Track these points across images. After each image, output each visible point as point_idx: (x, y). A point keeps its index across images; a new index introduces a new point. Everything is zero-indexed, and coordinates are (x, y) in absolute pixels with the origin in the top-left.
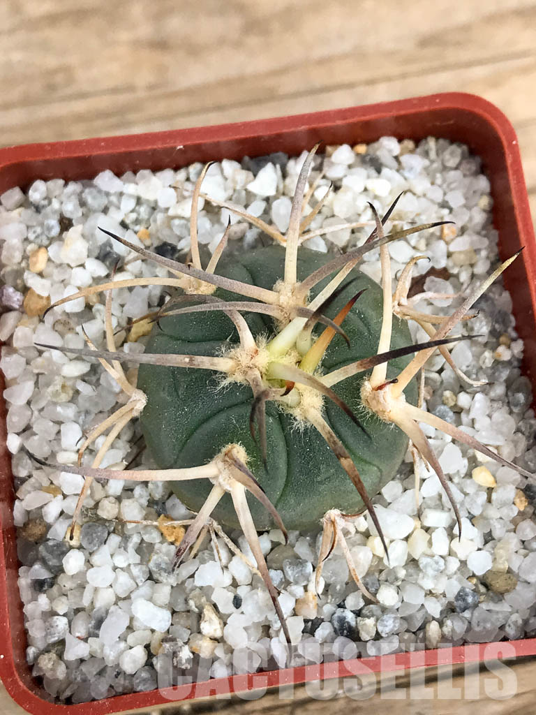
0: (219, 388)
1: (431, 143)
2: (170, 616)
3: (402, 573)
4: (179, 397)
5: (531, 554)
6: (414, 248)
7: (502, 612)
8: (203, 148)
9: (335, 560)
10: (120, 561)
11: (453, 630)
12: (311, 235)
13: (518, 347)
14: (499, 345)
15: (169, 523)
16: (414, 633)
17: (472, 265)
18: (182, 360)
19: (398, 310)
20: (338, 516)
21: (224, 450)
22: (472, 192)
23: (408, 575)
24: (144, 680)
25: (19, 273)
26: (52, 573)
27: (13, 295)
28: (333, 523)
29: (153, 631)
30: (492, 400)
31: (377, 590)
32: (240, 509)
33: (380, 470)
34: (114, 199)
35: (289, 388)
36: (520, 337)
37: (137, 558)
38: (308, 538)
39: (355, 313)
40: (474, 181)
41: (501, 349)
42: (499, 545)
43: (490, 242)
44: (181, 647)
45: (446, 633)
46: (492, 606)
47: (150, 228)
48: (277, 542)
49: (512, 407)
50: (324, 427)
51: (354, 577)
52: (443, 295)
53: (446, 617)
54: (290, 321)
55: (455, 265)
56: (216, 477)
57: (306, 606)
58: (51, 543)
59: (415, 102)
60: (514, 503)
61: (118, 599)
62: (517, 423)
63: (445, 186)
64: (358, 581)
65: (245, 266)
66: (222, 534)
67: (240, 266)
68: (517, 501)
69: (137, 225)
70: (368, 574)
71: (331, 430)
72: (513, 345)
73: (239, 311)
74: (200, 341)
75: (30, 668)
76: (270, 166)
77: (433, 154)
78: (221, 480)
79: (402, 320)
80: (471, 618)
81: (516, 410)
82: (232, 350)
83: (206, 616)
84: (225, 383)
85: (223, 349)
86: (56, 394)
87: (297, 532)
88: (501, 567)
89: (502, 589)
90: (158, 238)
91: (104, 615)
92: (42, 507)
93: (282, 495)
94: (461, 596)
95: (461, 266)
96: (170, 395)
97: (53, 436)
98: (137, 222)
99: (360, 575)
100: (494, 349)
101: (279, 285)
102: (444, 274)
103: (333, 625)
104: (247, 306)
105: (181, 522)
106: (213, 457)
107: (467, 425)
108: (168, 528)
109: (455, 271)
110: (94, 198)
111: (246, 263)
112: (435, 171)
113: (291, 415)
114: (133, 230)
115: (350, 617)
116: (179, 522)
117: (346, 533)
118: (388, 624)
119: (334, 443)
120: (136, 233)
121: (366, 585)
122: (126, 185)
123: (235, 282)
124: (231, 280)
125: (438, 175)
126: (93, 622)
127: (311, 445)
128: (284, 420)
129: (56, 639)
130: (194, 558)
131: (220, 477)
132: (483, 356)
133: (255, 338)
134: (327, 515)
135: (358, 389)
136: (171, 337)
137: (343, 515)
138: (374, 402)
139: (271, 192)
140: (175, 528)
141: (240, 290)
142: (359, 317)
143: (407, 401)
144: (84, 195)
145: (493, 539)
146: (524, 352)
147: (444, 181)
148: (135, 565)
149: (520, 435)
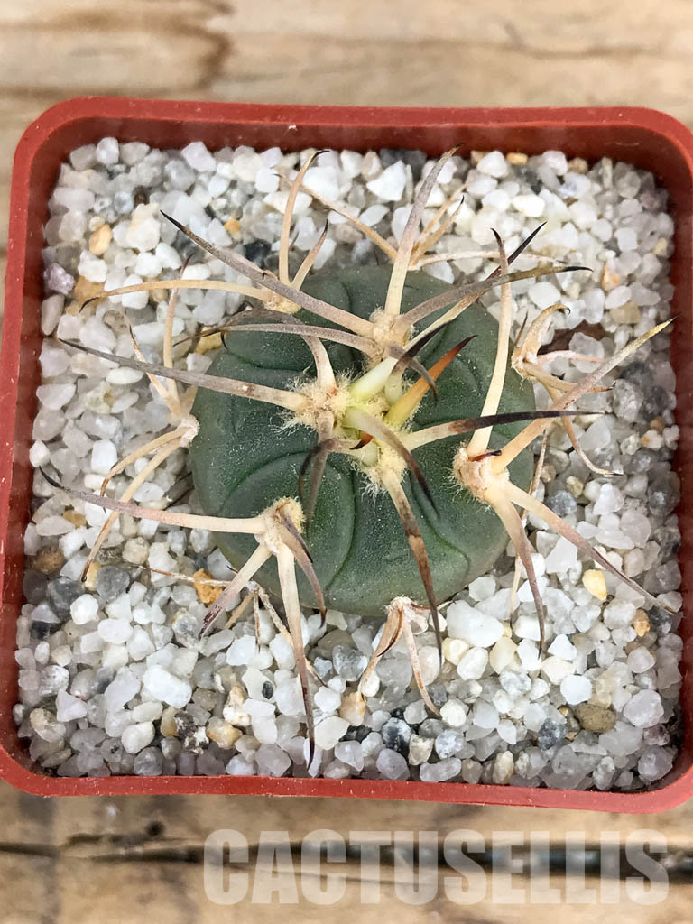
0: (283, 428)
1: (606, 166)
2: (190, 692)
3: (477, 689)
4: (235, 431)
5: (642, 691)
6: (563, 293)
7: (594, 755)
8: (322, 132)
9: (399, 660)
10: (141, 616)
11: (529, 766)
12: (436, 258)
13: (672, 435)
14: (649, 428)
15: (207, 581)
16: (482, 763)
17: (633, 326)
18: (240, 388)
19: (522, 368)
20: (408, 605)
21: (277, 504)
22: (648, 233)
23: (485, 691)
24: (148, 764)
25: (75, 251)
26: (59, 617)
27: (63, 278)
28: (400, 613)
29: (165, 706)
30: (628, 497)
31: (443, 703)
32: (285, 577)
33: (468, 559)
34: (203, 178)
35: (364, 441)
36: (677, 423)
37: (162, 617)
38: (370, 627)
39: (466, 363)
40: (654, 220)
41: (651, 434)
42: (604, 674)
43: (663, 299)
44: (197, 727)
45: (520, 768)
46: (583, 748)
47: (241, 220)
48: (333, 626)
49: (651, 508)
50: (398, 495)
51: (418, 682)
52: (590, 357)
53: (524, 750)
54: (382, 360)
55: (612, 322)
56: (262, 535)
57: (351, 709)
58: (62, 582)
59: (591, 112)
60: (633, 626)
61: (131, 662)
62: (653, 530)
63: (616, 222)
64: (422, 688)
65: (344, 286)
66: (267, 604)
67: (338, 283)
68: (637, 623)
69: (225, 214)
70: (435, 682)
71: (406, 501)
72: (667, 431)
73: (321, 339)
74: (272, 368)
75: (16, 728)
76: (400, 164)
77: (608, 181)
78: (267, 539)
79: (525, 380)
80: (554, 758)
81: (655, 512)
82: (304, 384)
83: (232, 699)
84: (290, 423)
85: (296, 382)
86: (96, 402)
87: (359, 618)
88: (603, 701)
89: (596, 728)
90: (250, 233)
91: (111, 677)
92: (59, 537)
93: (341, 569)
94: (546, 729)
95: (621, 325)
96: (226, 427)
97: (83, 455)
98: (226, 210)
99: (425, 681)
100: (642, 433)
101: (377, 314)
102: (597, 332)
103: (382, 736)
104: (329, 334)
105: (221, 582)
106: (263, 510)
107: (591, 523)
108: (204, 586)
109: (611, 329)
110: (180, 173)
111: (346, 282)
112: (606, 202)
113: (365, 475)
114: (219, 219)
115: (404, 730)
116: (218, 582)
117: (415, 628)
118: (448, 741)
119: (407, 516)
120: (223, 223)
121: (431, 694)
122: (220, 165)
123: (321, 302)
124: (315, 300)
125: (609, 207)
126: (97, 684)
127: (383, 514)
128: (355, 478)
129: (50, 692)
130: (231, 628)
131: (267, 535)
132: (627, 440)
133: (335, 374)
134: (394, 603)
135: (451, 455)
136: (239, 357)
137: (414, 606)
138: (467, 475)
139: (396, 197)
140: (213, 588)
141: (326, 314)
142: (471, 368)
143: (510, 480)
144: (167, 167)
145: (598, 666)
146: (678, 442)
147: (616, 215)
148: (158, 625)
149: (654, 543)
